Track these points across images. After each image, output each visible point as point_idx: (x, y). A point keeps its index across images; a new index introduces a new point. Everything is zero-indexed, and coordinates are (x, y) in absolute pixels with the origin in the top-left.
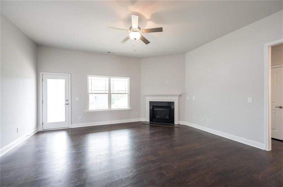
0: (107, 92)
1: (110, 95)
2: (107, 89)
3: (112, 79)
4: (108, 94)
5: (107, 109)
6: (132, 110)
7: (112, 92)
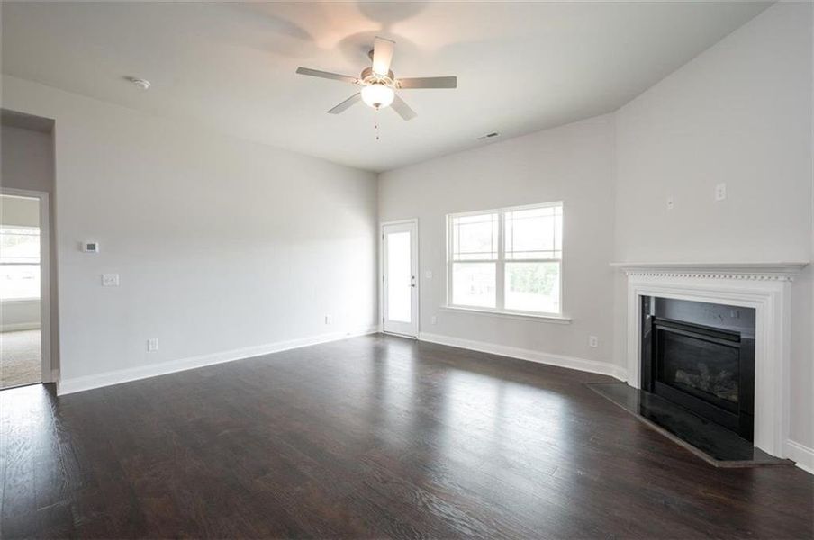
0: (496, 257)
1: (501, 264)
2: (496, 249)
3: (508, 215)
4: (494, 264)
5: (493, 309)
6: (570, 321)
7: (508, 256)
